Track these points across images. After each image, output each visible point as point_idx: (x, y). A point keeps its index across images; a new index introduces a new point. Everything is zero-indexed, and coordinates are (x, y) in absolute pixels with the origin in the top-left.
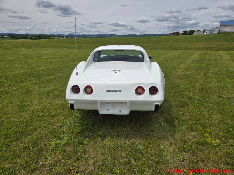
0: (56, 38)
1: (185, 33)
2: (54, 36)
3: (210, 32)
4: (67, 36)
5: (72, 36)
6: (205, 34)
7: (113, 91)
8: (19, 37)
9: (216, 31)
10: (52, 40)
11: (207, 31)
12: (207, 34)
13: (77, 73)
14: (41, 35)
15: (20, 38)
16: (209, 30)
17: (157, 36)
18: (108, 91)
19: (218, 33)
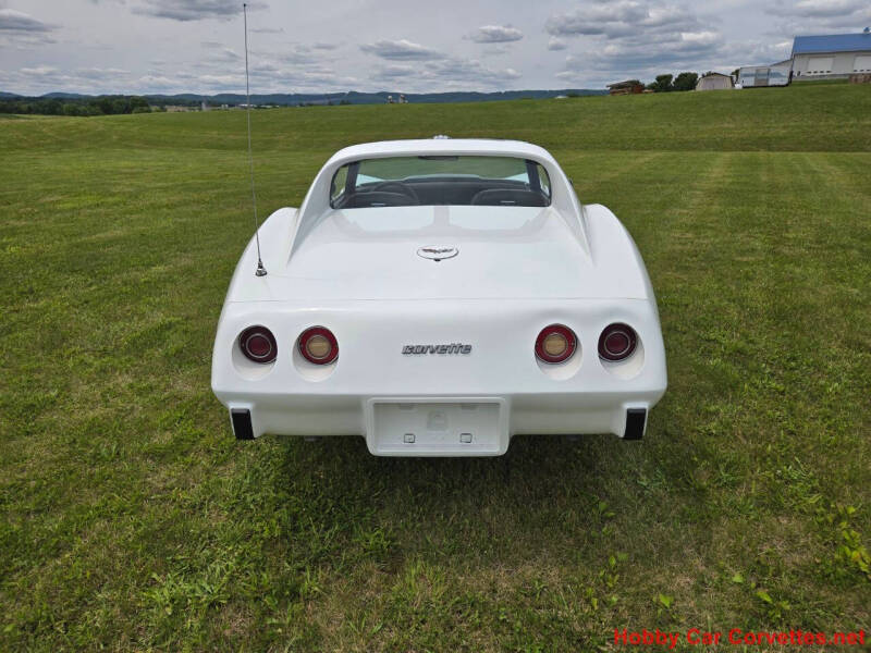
0: (171, 109)
1: (663, 84)
2: (163, 102)
3: (756, 80)
4: (214, 102)
5: (233, 101)
6: (738, 86)
7: (432, 352)
8: (25, 107)
9: (777, 75)
10: (155, 115)
11: (746, 76)
12: (744, 87)
13: (260, 266)
14: (114, 98)
15: (30, 111)
16: (754, 72)
17: (560, 97)
18: (410, 350)
19: (784, 83)
